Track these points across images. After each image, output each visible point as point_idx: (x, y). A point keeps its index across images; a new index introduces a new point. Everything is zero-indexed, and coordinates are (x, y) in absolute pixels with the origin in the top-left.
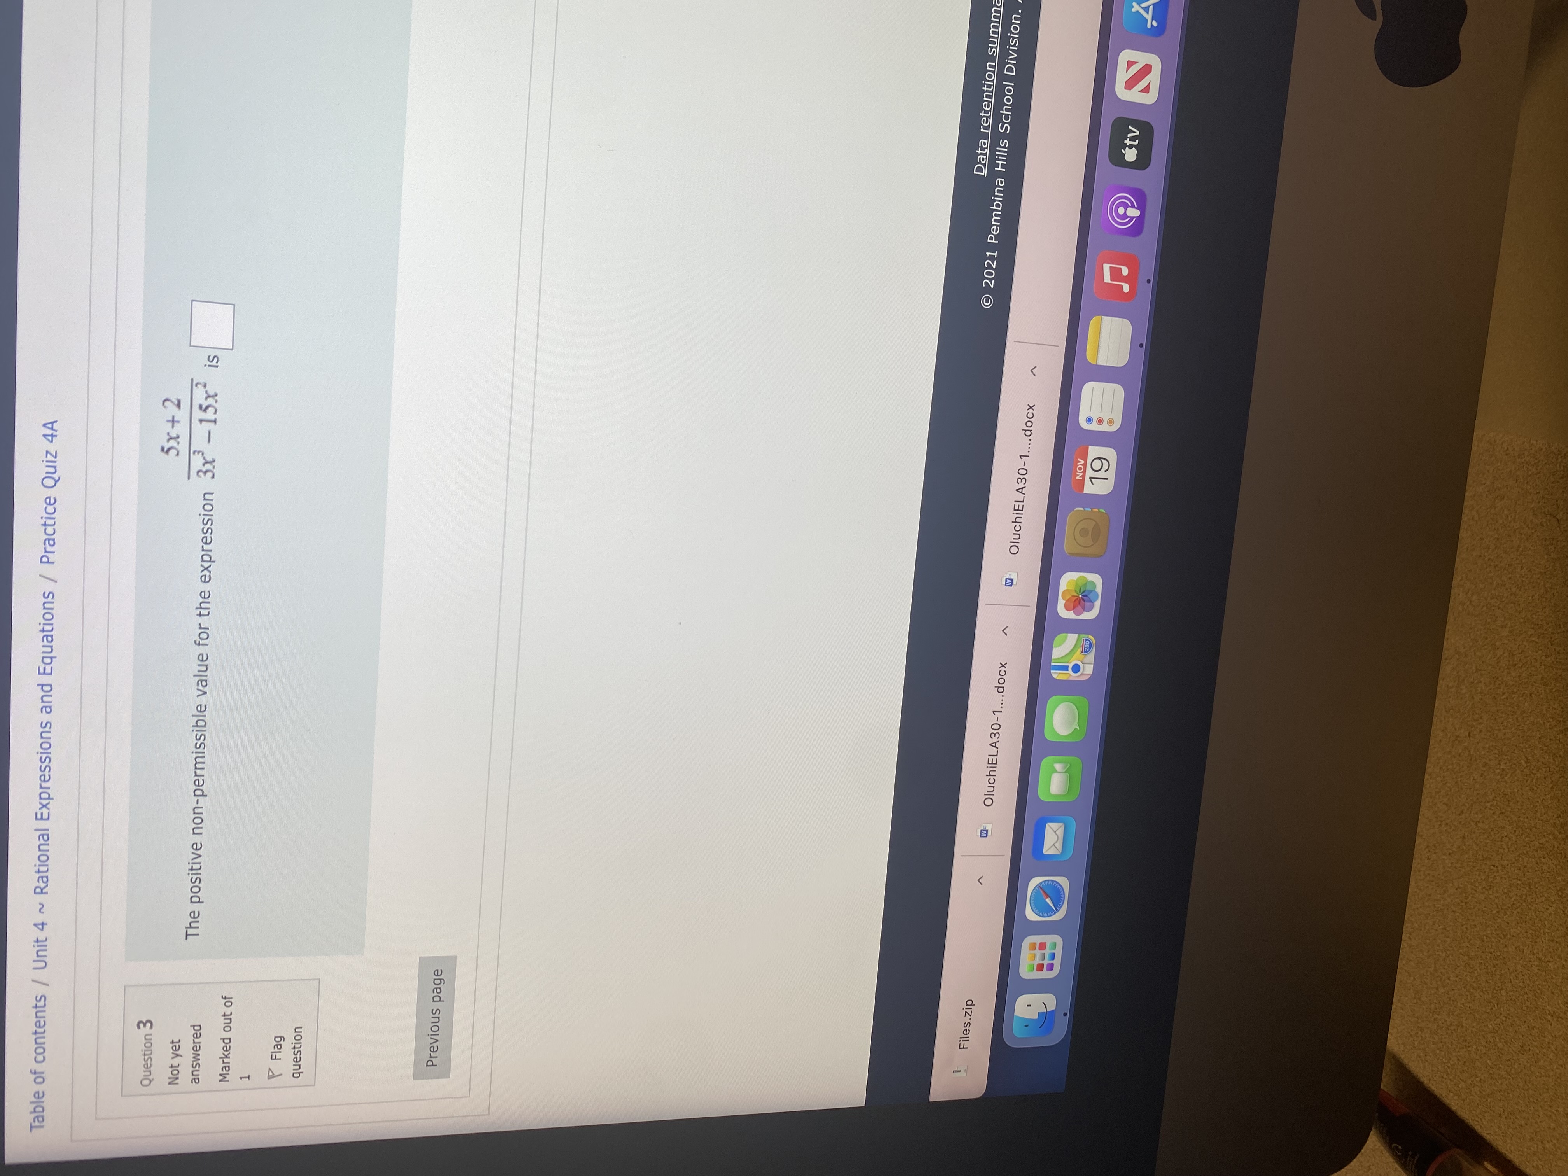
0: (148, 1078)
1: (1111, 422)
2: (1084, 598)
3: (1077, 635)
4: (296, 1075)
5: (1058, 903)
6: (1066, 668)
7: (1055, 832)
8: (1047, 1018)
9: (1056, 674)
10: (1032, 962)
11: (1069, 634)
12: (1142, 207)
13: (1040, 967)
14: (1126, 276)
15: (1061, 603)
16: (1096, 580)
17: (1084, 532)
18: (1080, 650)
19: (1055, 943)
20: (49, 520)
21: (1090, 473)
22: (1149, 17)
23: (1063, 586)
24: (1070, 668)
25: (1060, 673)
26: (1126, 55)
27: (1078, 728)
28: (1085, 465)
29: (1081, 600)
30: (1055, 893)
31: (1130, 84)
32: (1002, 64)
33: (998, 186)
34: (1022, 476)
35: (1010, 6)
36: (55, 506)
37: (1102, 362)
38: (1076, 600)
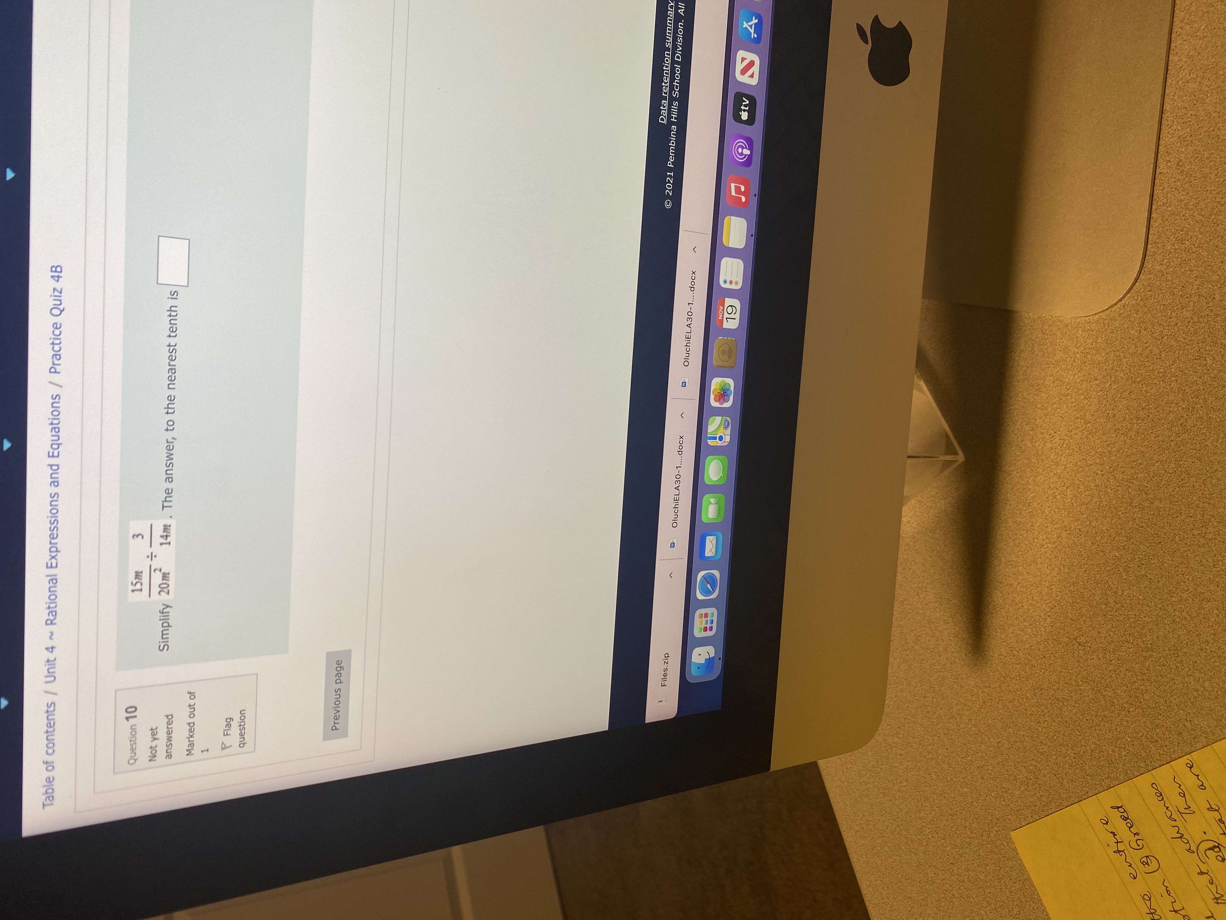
0: (133, 758)
1: (736, 283)
2: (725, 394)
3: (721, 417)
4: (242, 745)
5: (714, 588)
6: (715, 438)
7: (711, 542)
8: (710, 662)
9: (710, 442)
10: (700, 627)
11: (717, 417)
12: (751, 148)
13: (705, 629)
14: (743, 192)
15: (712, 397)
16: (730, 382)
17: (724, 353)
18: (723, 426)
19: (713, 612)
20: (56, 341)
21: (726, 315)
22: (752, 31)
23: (713, 387)
24: (718, 438)
25: (712, 441)
26: (741, 54)
27: (723, 476)
28: (723, 310)
29: (723, 395)
30: (711, 580)
31: (743, 72)
32: (674, 54)
33: (673, 131)
34: (689, 317)
35: (677, 16)
36: (61, 329)
37: (731, 245)
38: (720, 395)
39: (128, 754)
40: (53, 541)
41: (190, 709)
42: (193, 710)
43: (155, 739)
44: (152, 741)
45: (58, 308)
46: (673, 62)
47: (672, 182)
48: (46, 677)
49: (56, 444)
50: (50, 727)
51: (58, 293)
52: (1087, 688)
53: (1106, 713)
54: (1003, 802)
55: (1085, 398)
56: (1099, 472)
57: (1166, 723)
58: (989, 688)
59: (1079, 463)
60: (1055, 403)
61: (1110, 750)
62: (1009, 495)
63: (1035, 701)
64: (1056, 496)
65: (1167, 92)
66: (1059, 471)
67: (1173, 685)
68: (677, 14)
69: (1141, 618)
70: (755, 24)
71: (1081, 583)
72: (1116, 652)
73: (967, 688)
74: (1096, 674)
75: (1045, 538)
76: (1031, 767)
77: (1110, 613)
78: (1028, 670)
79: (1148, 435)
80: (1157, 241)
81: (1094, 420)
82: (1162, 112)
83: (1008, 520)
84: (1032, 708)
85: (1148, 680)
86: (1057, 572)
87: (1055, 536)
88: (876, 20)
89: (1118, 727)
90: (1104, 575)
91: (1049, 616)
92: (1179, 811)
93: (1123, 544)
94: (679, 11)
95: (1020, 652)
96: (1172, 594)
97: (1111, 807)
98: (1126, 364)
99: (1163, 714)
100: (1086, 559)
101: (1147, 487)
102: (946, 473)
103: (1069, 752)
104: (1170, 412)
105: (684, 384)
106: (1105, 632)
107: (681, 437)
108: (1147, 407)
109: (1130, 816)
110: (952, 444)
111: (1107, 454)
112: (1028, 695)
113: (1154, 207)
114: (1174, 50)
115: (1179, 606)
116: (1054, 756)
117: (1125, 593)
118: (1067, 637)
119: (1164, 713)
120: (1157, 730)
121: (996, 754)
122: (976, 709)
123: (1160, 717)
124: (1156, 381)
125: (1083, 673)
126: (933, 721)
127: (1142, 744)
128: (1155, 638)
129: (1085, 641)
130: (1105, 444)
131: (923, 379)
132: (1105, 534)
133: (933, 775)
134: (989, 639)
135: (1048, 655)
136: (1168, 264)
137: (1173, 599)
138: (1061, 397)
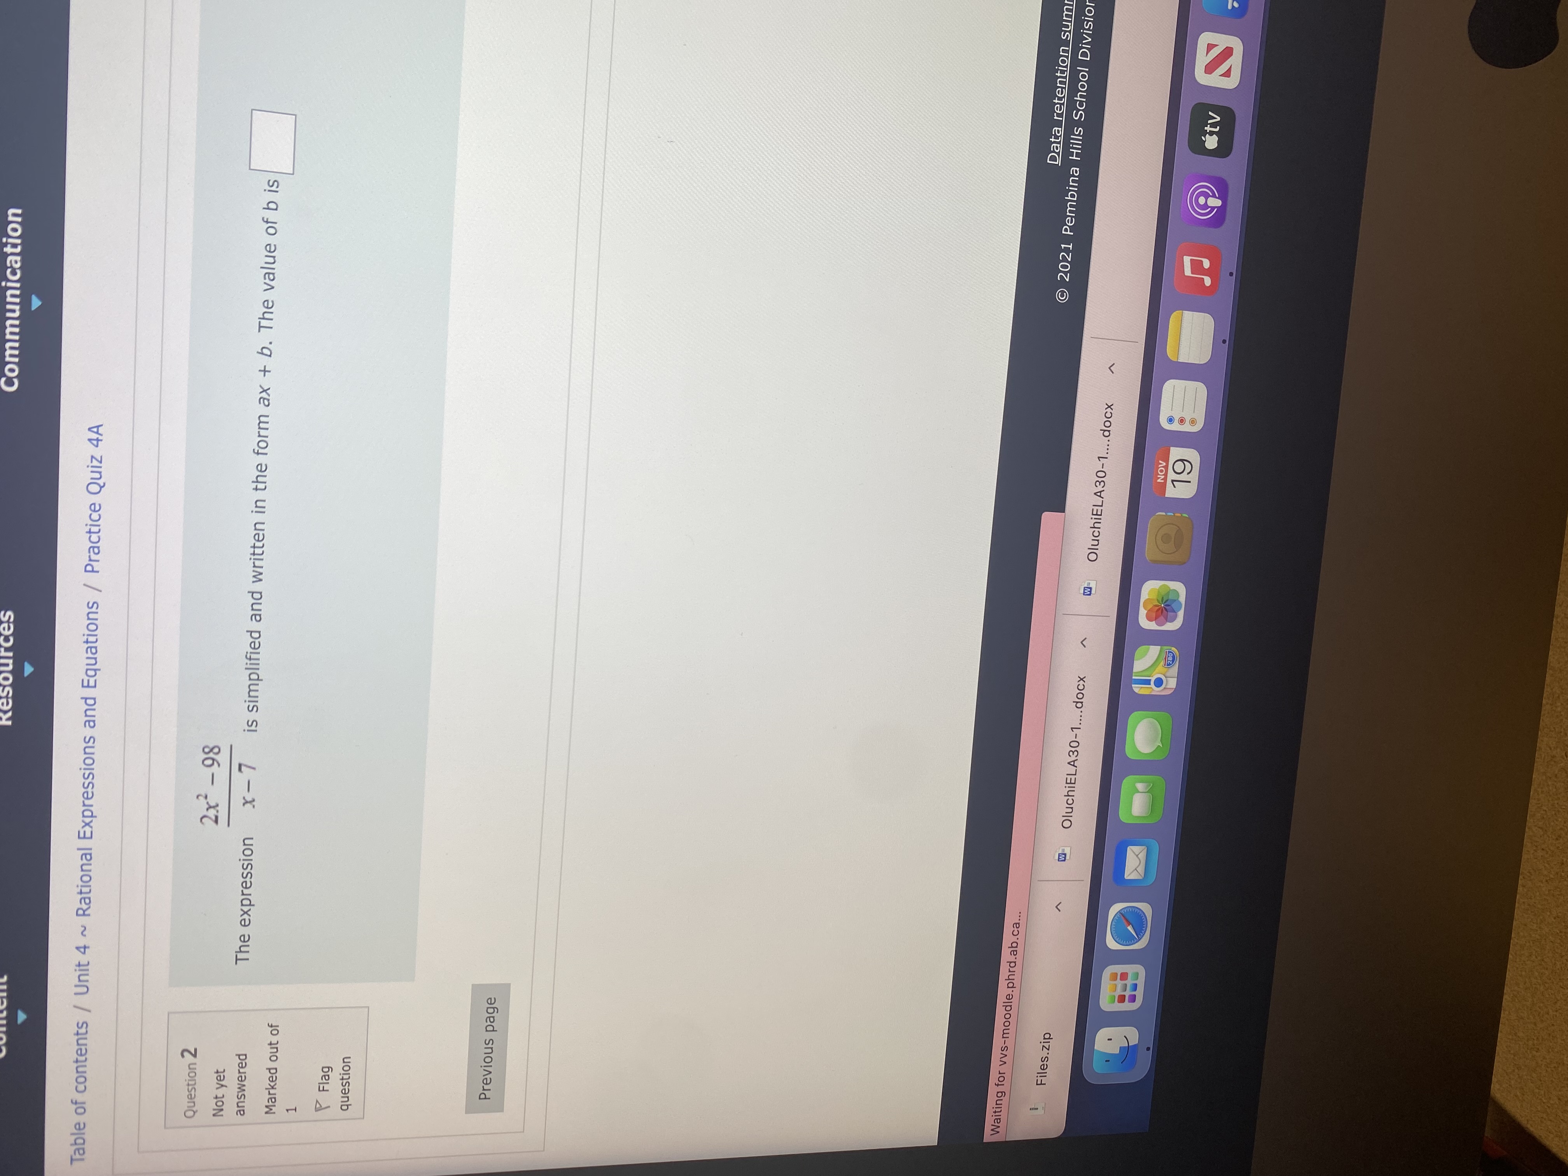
0: (191, 1110)
1: (1193, 422)
2: (1167, 607)
3: (1159, 647)
4: (343, 1107)
5: (1140, 931)
6: (1148, 682)
7: (1137, 856)
8: (1128, 1052)
9: (1137, 689)
10: (1114, 994)
11: (1151, 646)
12: (1223, 197)
13: (1122, 999)
14: (1209, 268)
15: (1143, 612)
16: (1178, 587)
17: (1166, 538)
18: (1162, 663)
19: (1137, 972)
20: (94, 528)
21: (1171, 476)
23: (1145, 595)
24: (1152, 683)
25: (1141, 687)
26: (1206, 38)
27: (1161, 746)
28: (1166, 467)
29: (1163, 610)
30: (1135, 919)
31: (1210, 68)
32: (1076, 49)
33: (1073, 176)
34: (1099, 480)
36: (101, 512)
37: (1183, 359)
38: (1158, 610)
39: (185, 1103)
40: (87, 802)
41: (271, 1048)
42: (275, 1050)
43: (222, 1086)
44: (217, 1088)
45: (97, 484)
46: (1075, 62)
47: (1070, 260)
48: (76, 986)
49: (93, 669)
50: (81, 1055)
51: (96, 463)
107: (1082, 679)
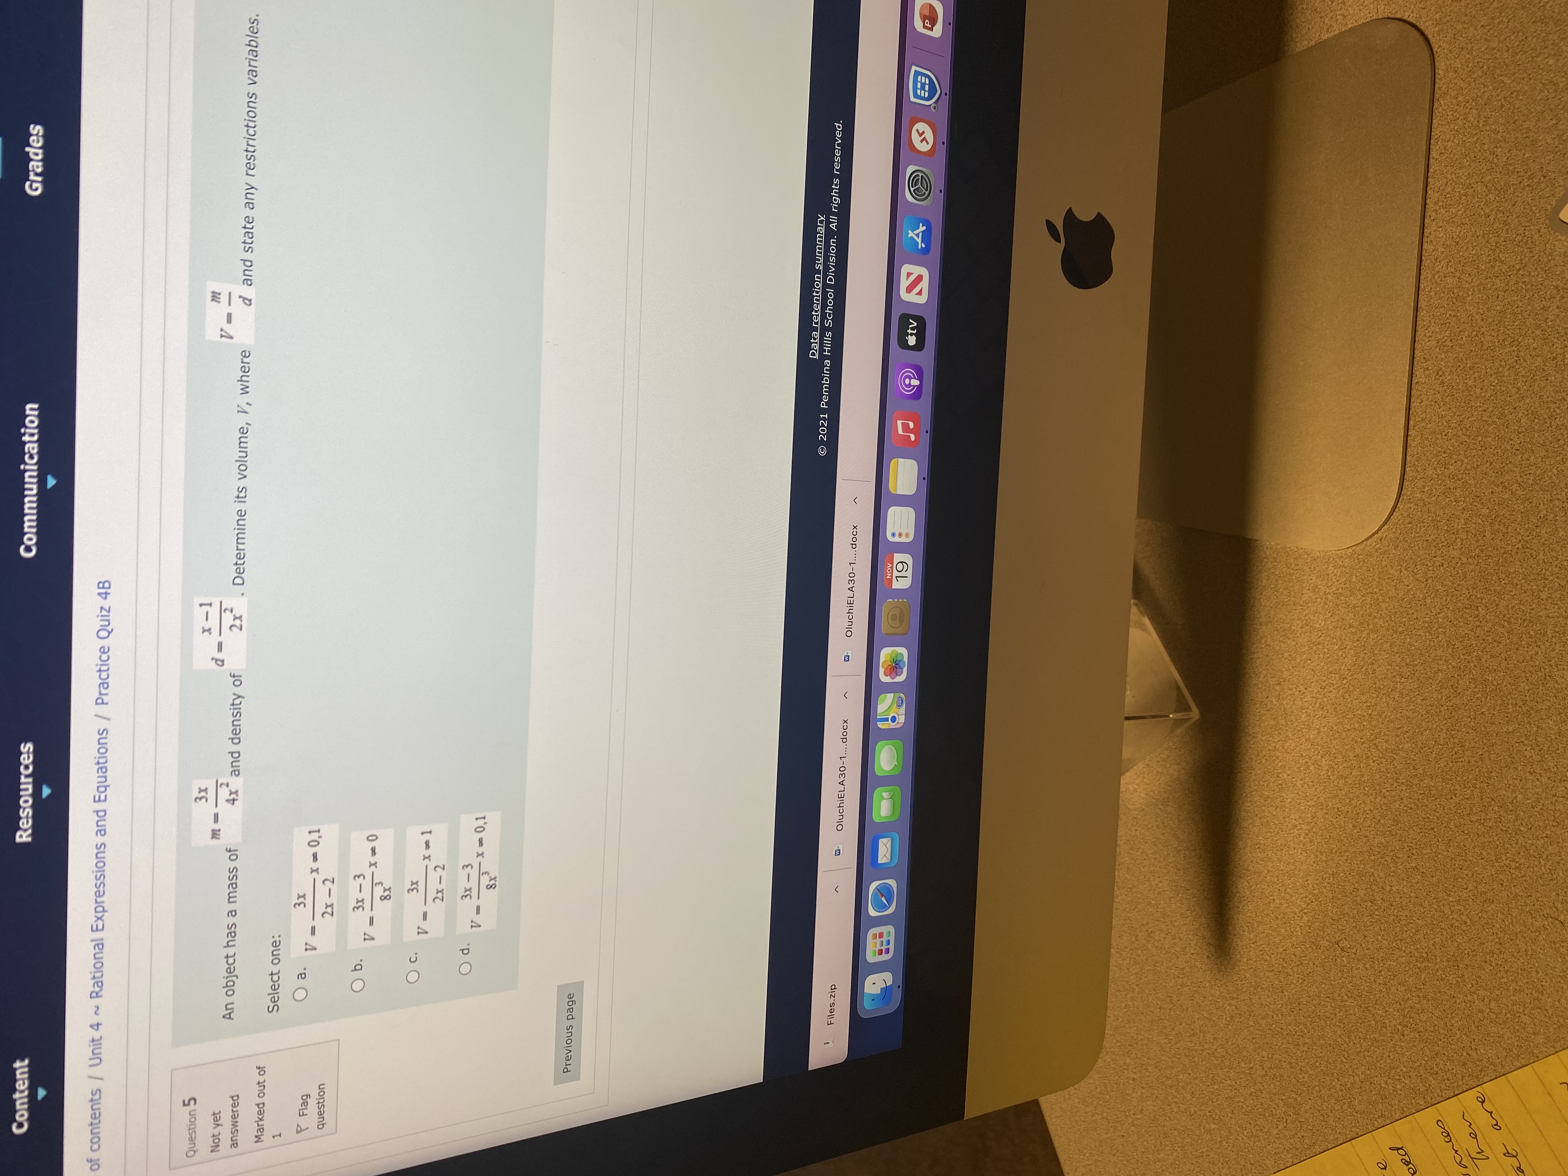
0: (193, 1150)
1: (907, 535)
2: (897, 666)
3: (893, 694)
4: (321, 1127)
5: (890, 902)
6: (887, 720)
7: (886, 845)
8: (886, 991)
9: (881, 725)
10: (875, 949)
11: (888, 694)
12: (921, 378)
13: (880, 952)
14: (913, 428)
15: (881, 671)
16: (903, 651)
17: (894, 618)
18: (896, 705)
19: (889, 931)
20: (103, 667)
21: (896, 573)
22: (919, 241)
23: (882, 658)
24: (890, 720)
25: (883, 724)
26: (906, 268)
27: (897, 764)
28: (892, 568)
29: (894, 668)
30: (887, 892)
31: (909, 289)
32: (825, 276)
33: (826, 366)
34: (851, 579)
35: (829, 233)
36: (109, 653)
37: (899, 492)
38: (892, 667)
39: (186, 1145)
40: (99, 900)
41: (260, 1086)
42: (263, 1088)
43: (218, 1125)
44: (214, 1128)
45: (106, 629)
46: (825, 286)
47: (826, 425)
48: (90, 1059)
49: (103, 786)
50: (95, 1118)
51: (105, 613)
52: (1353, 1004)
53: (1377, 1036)
54: (1257, 1143)
55: (1340, 649)
56: (1359, 740)
57: (1448, 1051)
58: (1237, 1000)
59: (1335, 727)
60: (1304, 653)
61: (1382, 1082)
62: (1253, 763)
63: (1292, 1017)
64: (1309, 766)
65: (1422, 286)
66: (1312, 736)
67: (1453, 1005)
68: (828, 228)
69: (1414, 920)
70: (923, 232)
71: (1342, 875)
72: (1385, 960)
73: (1210, 999)
74: (1363, 987)
75: (1297, 817)
76: (1290, 1100)
77: (1377, 913)
78: (1282, 979)
79: (1414, 697)
80: (1416, 463)
81: (1352, 676)
82: (1416, 310)
83: (1253, 793)
84: (1289, 1027)
85: (1424, 997)
86: (1314, 860)
87: (1309, 815)
88: (1070, 213)
89: (1391, 1054)
90: (1369, 866)
91: (1305, 913)
92: (1470, 1156)
93: (1389, 829)
94: (831, 225)
95: (1272, 956)
96: (1448, 892)
97: (1390, 1149)
98: (1385, 610)
99: (1444, 1040)
100: (1347, 845)
101: (1415, 760)
102: (1179, 731)
103: (1334, 1083)
104: (1439, 670)
105: (847, 659)
106: (1371, 936)
107: (845, 722)
108: (1412, 663)
109: (1413, 1160)
110: (1184, 697)
111: (1367, 717)
112: (1284, 1010)
113: (1411, 423)
114: (1428, 237)
115: (1458, 908)
116: (1317, 1088)
117: (1394, 889)
118: (1327, 941)
119: (1444, 1038)
120: (1438, 1060)
121: (1247, 1083)
122: (1222, 1025)
123: (1440, 1043)
124: (1420, 632)
125: (1348, 985)
126: (1171, 1039)
127: (1420, 1076)
128: (1431, 945)
129: (1348, 946)
130: (1365, 705)
131: (1148, 616)
132: (1368, 816)
133: (1173, 1105)
134: (1235, 940)
135: (1306, 962)
136: (1429, 491)
137: (1451, 899)
138: (1311, 646)
